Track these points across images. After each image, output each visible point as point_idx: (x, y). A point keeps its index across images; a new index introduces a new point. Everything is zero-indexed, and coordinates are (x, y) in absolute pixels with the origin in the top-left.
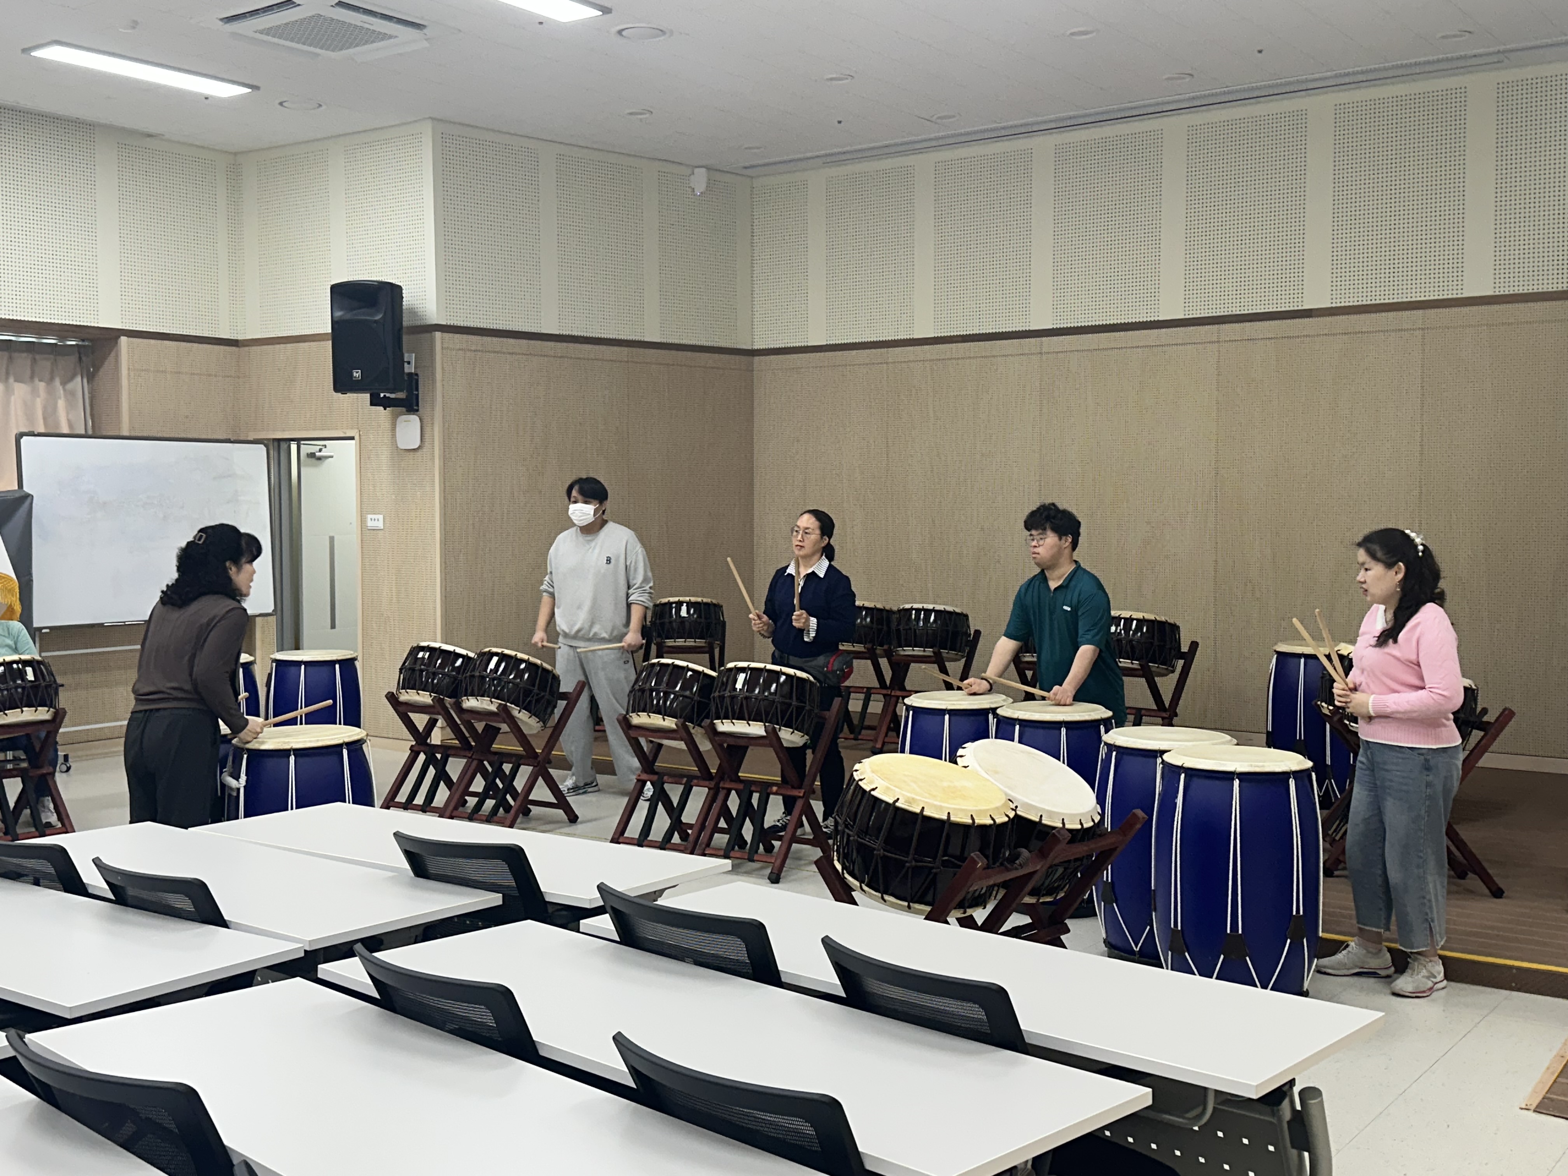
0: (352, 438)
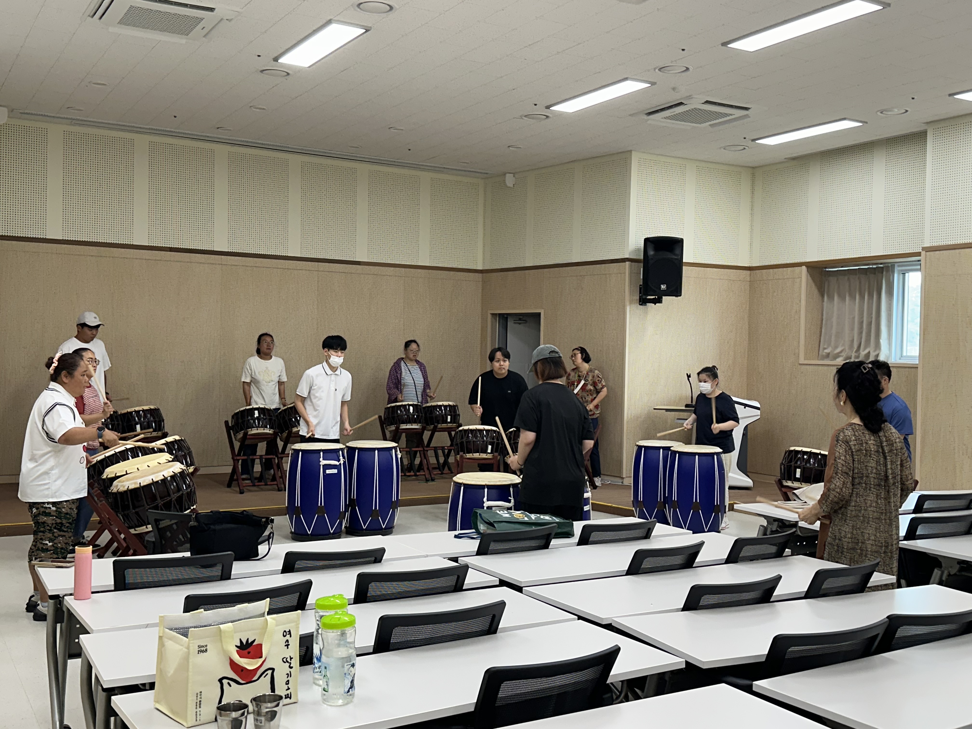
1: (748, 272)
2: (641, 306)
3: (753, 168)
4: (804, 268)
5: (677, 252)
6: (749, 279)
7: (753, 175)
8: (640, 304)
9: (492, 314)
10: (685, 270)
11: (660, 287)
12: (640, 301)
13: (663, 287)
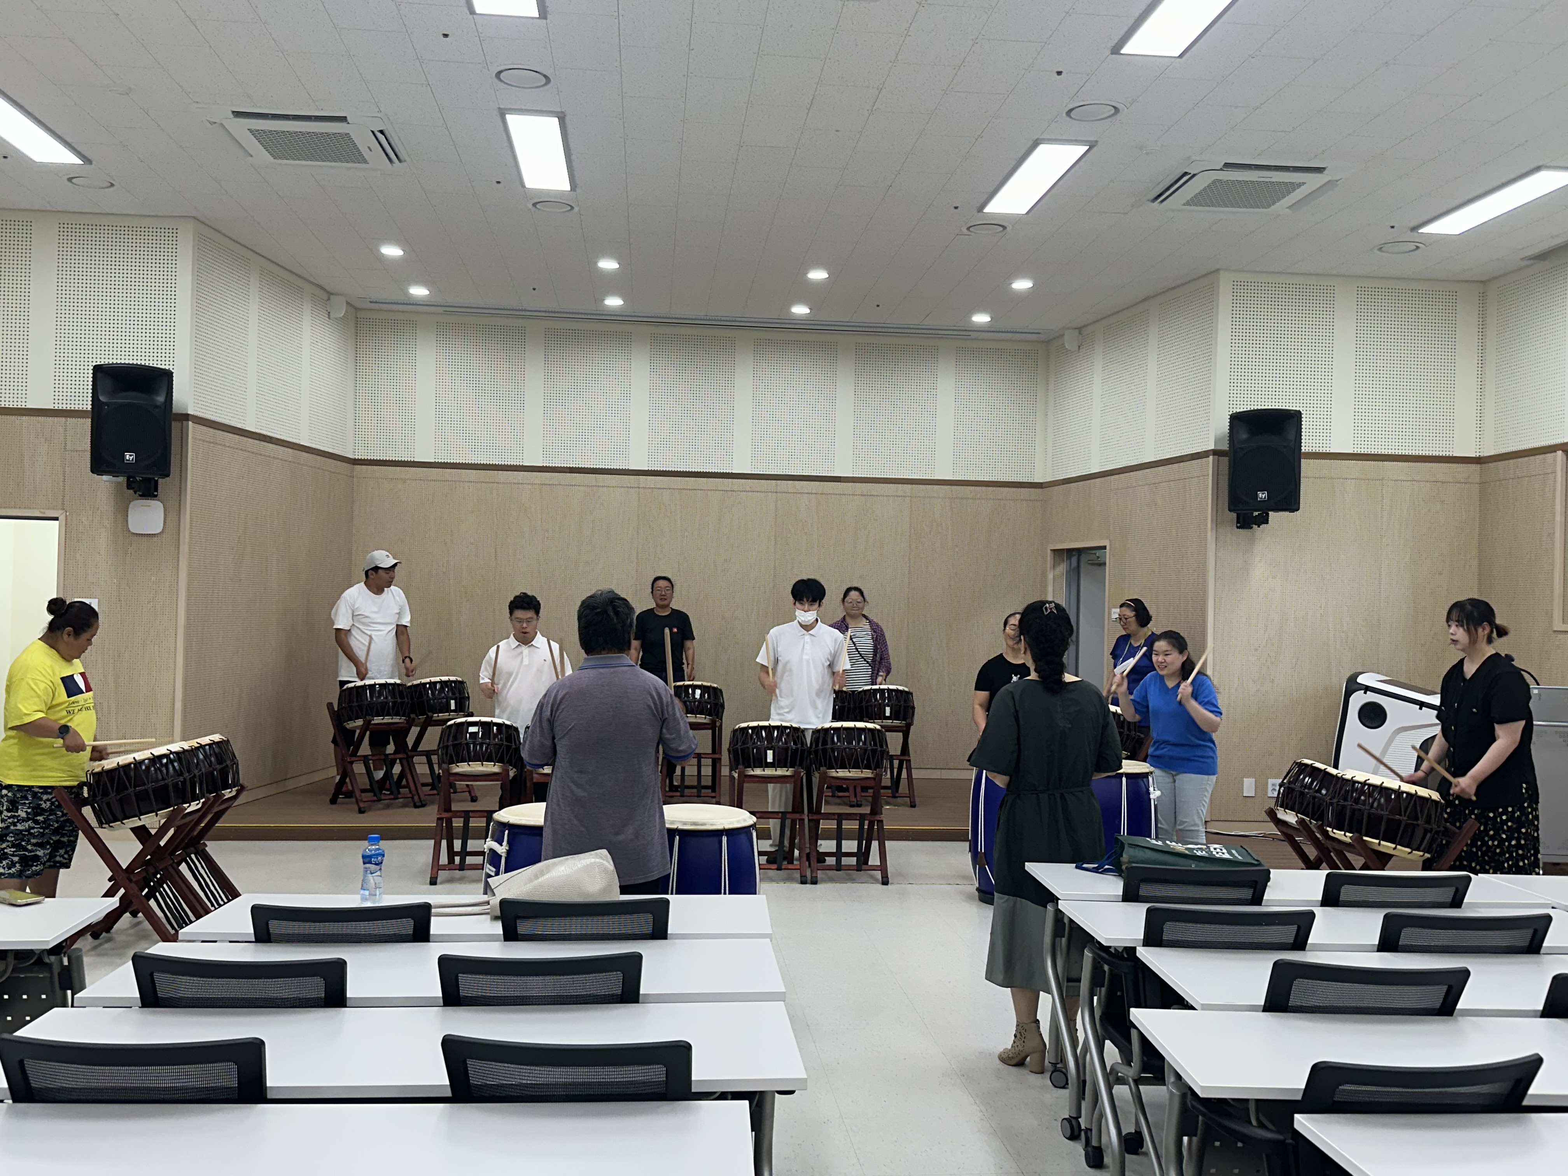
0: (56, 519)
1: (1474, 467)
2: (1242, 531)
3: (1482, 282)
4: (1560, 453)
5: (1292, 436)
6: (1478, 480)
7: (1483, 296)
8: (1238, 527)
9: (1054, 551)
10: (1306, 466)
11: (1257, 495)
12: (1238, 522)
13: (1262, 495)
